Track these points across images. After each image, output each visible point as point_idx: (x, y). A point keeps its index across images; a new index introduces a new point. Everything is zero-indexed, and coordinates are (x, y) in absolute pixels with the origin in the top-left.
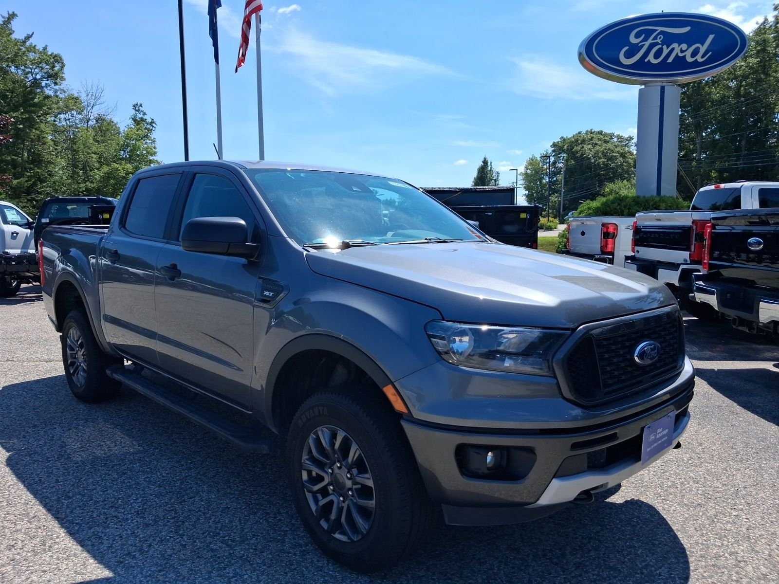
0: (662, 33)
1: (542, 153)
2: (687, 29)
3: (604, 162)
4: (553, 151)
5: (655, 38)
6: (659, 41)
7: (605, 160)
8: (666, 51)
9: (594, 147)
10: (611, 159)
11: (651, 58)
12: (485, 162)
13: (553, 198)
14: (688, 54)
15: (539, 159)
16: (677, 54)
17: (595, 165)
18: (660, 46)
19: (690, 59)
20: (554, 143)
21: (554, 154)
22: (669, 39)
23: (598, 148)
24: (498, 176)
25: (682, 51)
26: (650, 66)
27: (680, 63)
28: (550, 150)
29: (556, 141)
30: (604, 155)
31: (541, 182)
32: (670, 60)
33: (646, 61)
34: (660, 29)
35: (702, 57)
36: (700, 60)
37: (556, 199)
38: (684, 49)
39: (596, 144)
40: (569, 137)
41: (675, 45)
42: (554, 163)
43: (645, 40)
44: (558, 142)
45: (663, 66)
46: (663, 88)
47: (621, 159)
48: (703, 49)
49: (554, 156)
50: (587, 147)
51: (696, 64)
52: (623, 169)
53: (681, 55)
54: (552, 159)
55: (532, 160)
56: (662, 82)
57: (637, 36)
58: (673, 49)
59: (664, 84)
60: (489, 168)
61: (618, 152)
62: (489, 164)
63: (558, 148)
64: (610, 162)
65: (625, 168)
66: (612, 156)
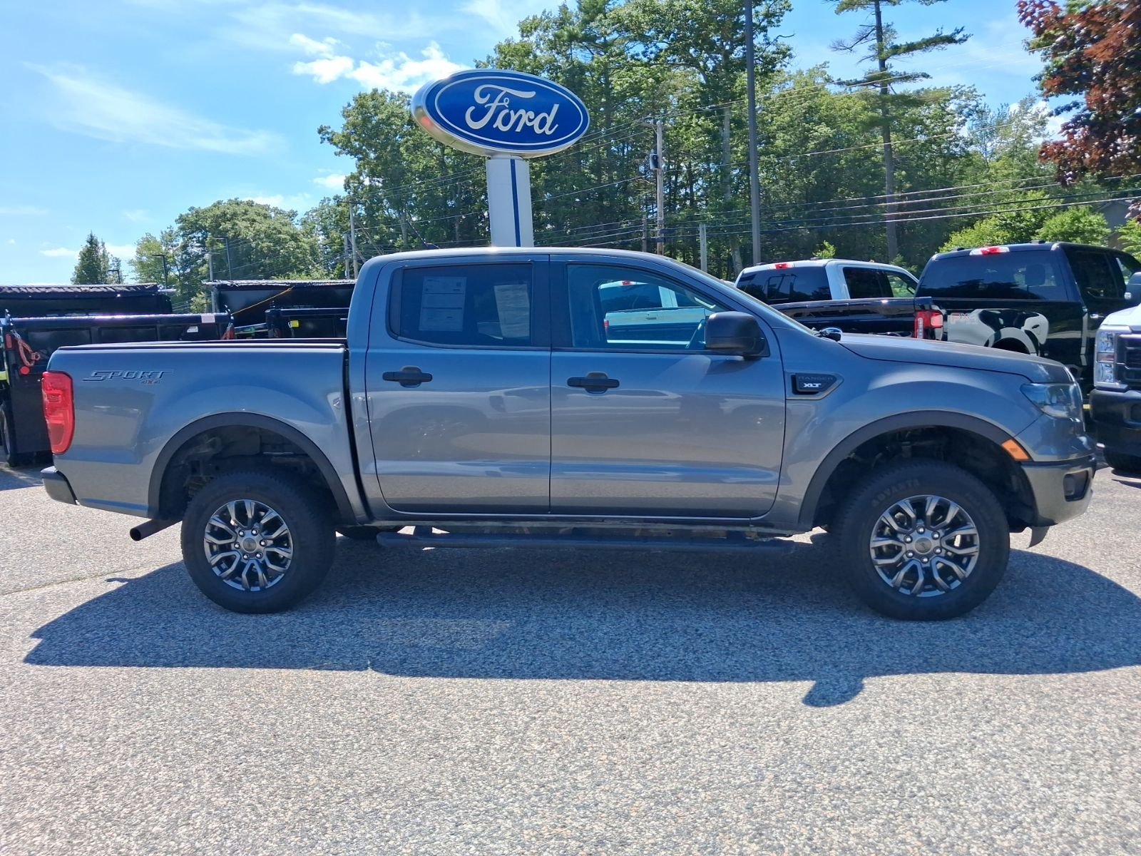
0: (507, 95)
1: (163, 230)
2: (531, 95)
3: (269, 247)
4: (182, 229)
5: (501, 101)
6: (506, 104)
7: (272, 244)
8: (513, 118)
9: (252, 224)
10: (278, 242)
11: (498, 124)
12: (92, 242)
13: (198, 300)
14: (536, 123)
15: (159, 239)
16: (525, 124)
17: (257, 251)
18: (507, 111)
19: (538, 131)
20: (181, 216)
21: (182, 233)
22: (516, 104)
23: (257, 226)
24: (118, 265)
25: (530, 120)
26: (497, 134)
27: (528, 133)
28: (176, 227)
29: (183, 214)
30: (268, 236)
31: (166, 275)
32: (518, 129)
33: (495, 126)
34: (506, 90)
35: (550, 129)
36: (548, 133)
37: (204, 301)
38: (532, 117)
39: (254, 221)
40: (202, 208)
41: (522, 112)
42: (185, 247)
43: (492, 100)
44: (187, 215)
45: (511, 135)
46: (513, 162)
47: (293, 243)
48: (550, 120)
49: (183, 236)
50: (242, 225)
51: (543, 137)
52: (297, 258)
53: (529, 124)
54: (180, 241)
55: (149, 241)
56: (512, 154)
57: (483, 95)
58: (520, 117)
59: (514, 157)
60: (101, 252)
61: (287, 233)
62: (100, 245)
63: (191, 224)
64: (278, 248)
65: (300, 255)
66: (280, 238)
